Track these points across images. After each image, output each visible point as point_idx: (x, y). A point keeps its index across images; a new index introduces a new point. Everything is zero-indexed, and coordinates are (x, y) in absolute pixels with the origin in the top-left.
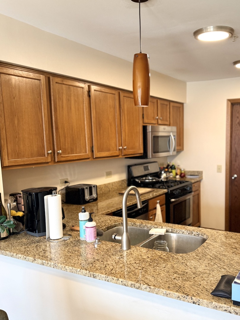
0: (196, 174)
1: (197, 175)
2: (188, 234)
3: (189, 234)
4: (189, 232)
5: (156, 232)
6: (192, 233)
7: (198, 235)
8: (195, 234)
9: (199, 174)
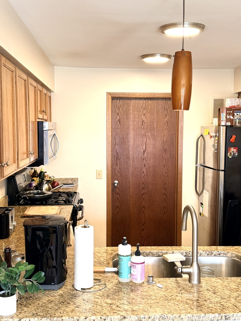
0: (70, 182)
1: (71, 184)
2: (206, 255)
3: (208, 255)
4: (207, 253)
5: (176, 259)
6: (212, 253)
7: (219, 254)
8: (216, 254)
9: (73, 182)
